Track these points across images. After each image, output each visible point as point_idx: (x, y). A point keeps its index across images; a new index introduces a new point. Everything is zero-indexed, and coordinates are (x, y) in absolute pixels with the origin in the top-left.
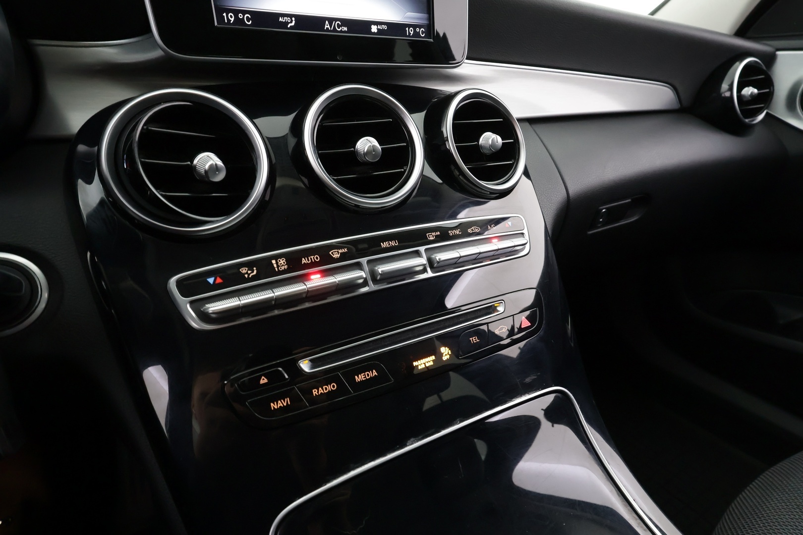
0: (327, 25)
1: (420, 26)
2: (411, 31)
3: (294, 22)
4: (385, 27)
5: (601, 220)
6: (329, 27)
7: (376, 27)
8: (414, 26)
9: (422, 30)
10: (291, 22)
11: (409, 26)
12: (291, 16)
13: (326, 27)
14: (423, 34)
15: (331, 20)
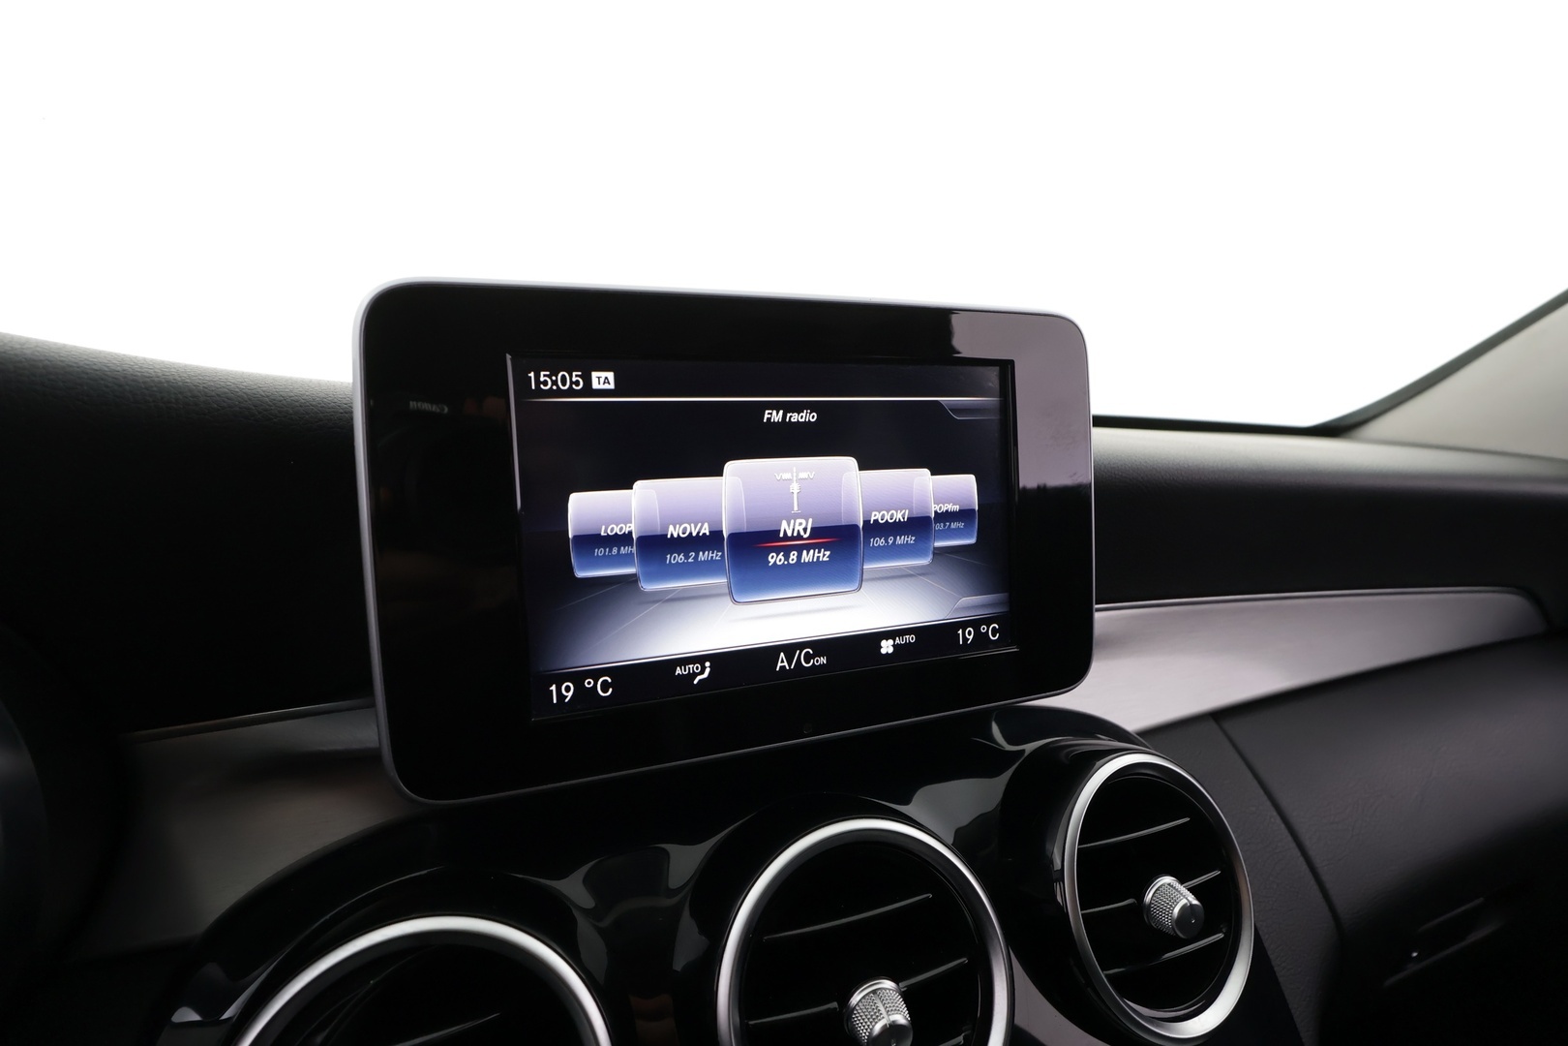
0: (782, 661)
1: (988, 621)
2: (970, 635)
3: (708, 670)
4: (911, 638)
5: (1415, 954)
6: (786, 664)
7: (891, 642)
8: (975, 624)
9: (994, 627)
10: (702, 672)
11: (964, 625)
12: (700, 659)
13: (779, 664)
14: (994, 636)
15: (790, 649)
